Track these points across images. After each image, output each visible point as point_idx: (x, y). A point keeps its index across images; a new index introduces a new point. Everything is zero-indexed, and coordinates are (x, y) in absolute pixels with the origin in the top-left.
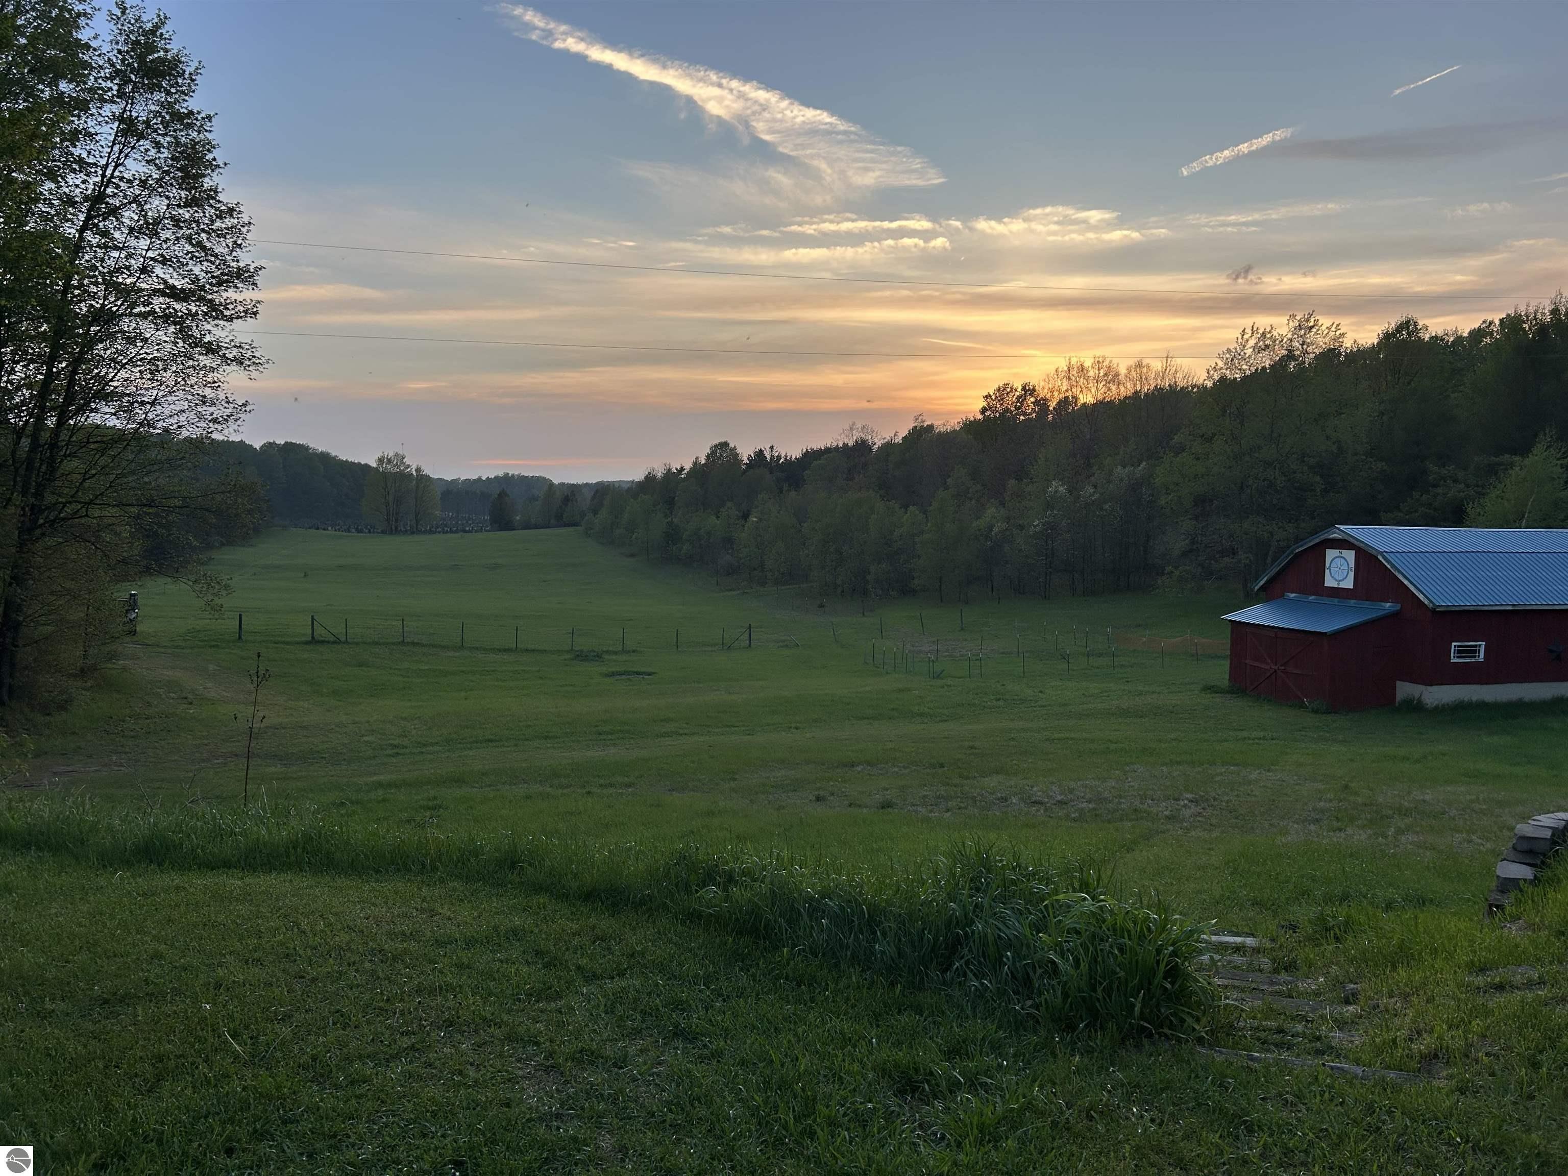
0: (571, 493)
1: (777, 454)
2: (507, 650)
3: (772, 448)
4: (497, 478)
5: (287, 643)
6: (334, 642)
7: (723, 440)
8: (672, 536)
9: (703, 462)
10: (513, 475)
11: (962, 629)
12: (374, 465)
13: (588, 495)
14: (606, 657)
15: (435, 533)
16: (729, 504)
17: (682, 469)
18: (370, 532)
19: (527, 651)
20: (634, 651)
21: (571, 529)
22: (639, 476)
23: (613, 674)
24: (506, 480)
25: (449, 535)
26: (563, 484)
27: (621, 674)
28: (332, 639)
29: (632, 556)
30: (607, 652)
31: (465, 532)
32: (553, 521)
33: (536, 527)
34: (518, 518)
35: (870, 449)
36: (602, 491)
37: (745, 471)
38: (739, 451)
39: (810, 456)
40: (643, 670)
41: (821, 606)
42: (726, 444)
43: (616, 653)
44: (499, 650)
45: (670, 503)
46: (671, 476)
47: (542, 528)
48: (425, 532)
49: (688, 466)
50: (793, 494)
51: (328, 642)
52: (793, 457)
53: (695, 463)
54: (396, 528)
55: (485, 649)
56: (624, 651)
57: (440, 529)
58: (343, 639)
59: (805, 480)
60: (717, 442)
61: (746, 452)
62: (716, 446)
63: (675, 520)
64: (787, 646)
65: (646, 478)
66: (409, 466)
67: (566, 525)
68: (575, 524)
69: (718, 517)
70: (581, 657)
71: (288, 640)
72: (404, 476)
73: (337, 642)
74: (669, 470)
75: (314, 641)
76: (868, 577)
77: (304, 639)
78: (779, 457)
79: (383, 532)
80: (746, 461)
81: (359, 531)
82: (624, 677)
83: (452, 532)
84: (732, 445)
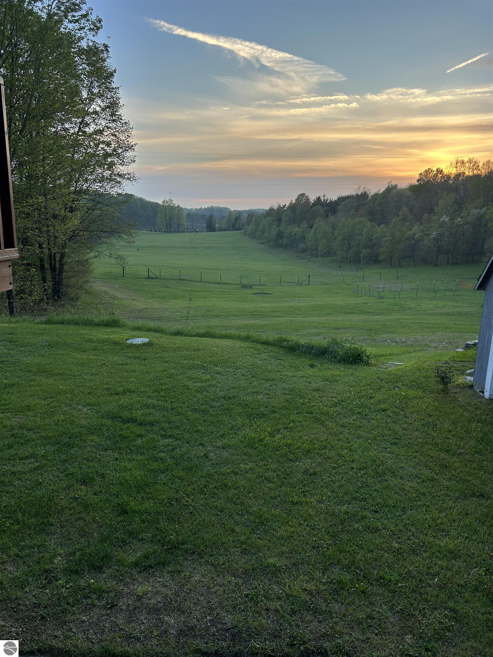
0: (238, 215)
1: (326, 198)
2: (218, 283)
3: (324, 196)
4: (208, 208)
5: (140, 278)
6: (156, 278)
7: (302, 192)
8: (280, 235)
9: (294, 202)
10: (215, 207)
11: (397, 278)
12: (161, 203)
13: (245, 216)
14: (254, 287)
15: (185, 232)
16: (304, 222)
17: (285, 205)
18: (159, 231)
19: (224, 283)
20: (264, 285)
21: (238, 231)
22: (267, 208)
23: (256, 294)
24: (212, 209)
25: (190, 233)
26: (235, 211)
27: (259, 294)
28: (155, 277)
29: (263, 244)
30: (254, 285)
31: (196, 232)
32: (231, 228)
33: (224, 230)
34: (217, 225)
35: (368, 196)
36: (251, 214)
37: (312, 207)
38: (309, 197)
39: (342, 199)
40: (267, 292)
41: (340, 267)
42: (304, 194)
43: (257, 285)
44: (214, 283)
45: (279, 220)
46: (280, 209)
47: (226, 231)
48: (181, 232)
49: (288, 204)
50: (332, 217)
51: (154, 278)
52: (333, 200)
53: (291, 204)
54: (170, 230)
55: (209, 283)
56: (260, 285)
57: (186, 231)
58: (159, 277)
59: (338, 211)
60: (300, 193)
61: (312, 198)
62: (300, 195)
63: (281, 229)
64: (324, 284)
65: (270, 209)
66: (175, 204)
67: (237, 230)
68: (241, 229)
69: (299, 228)
70: (244, 286)
71: (141, 277)
72: (173, 208)
73: (157, 278)
74: (280, 206)
75: (149, 278)
76: (361, 255)
77: (145, 277)
78: (327, 200)
79: (165, 232)
80: (312, 202)
81: (156, 231)
82: (260, 295)
83: (191, 232)
84: (307, 195)
